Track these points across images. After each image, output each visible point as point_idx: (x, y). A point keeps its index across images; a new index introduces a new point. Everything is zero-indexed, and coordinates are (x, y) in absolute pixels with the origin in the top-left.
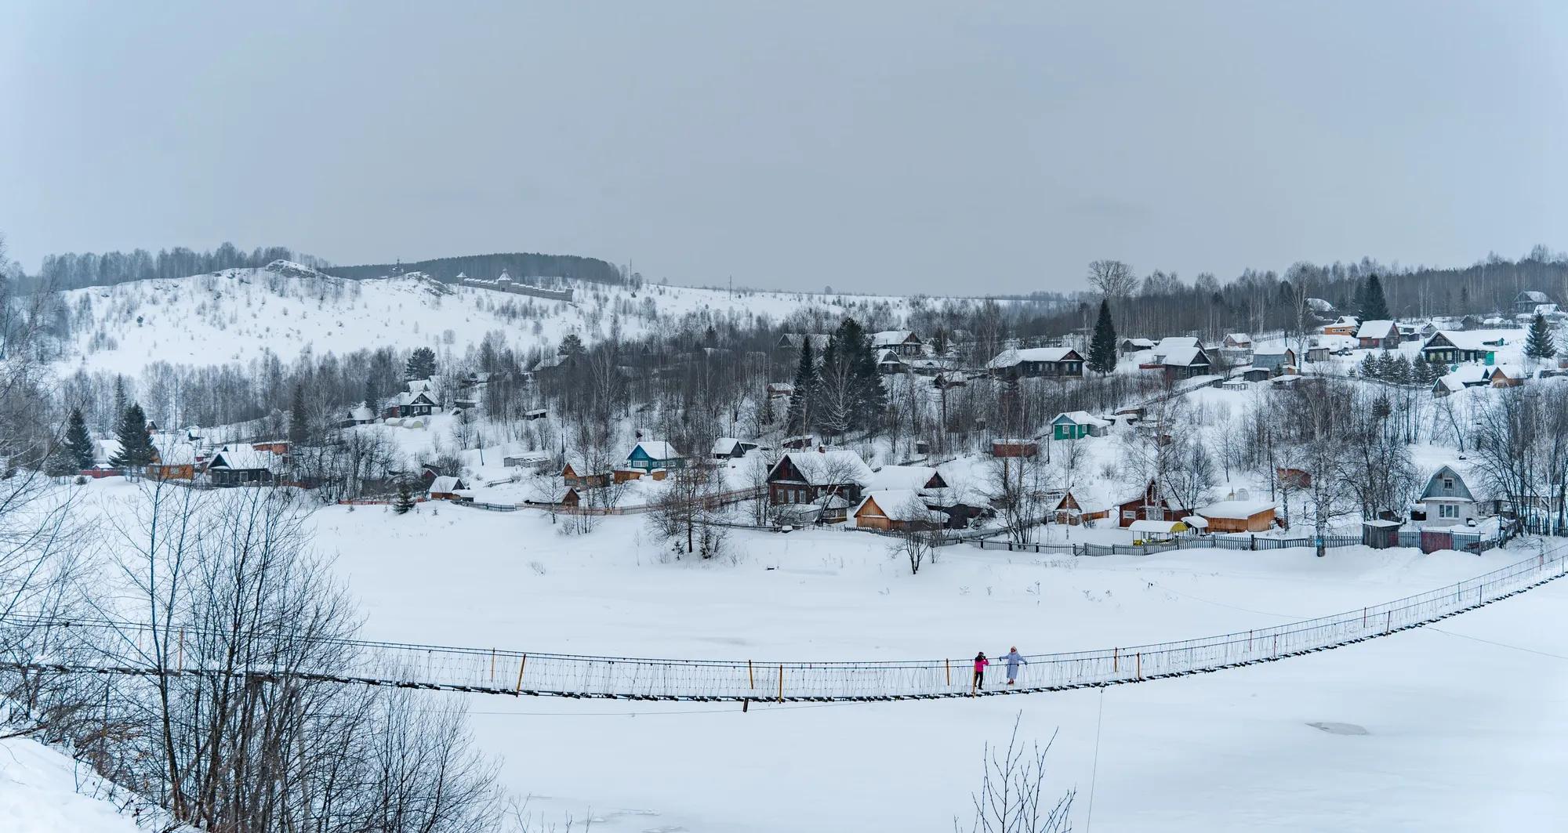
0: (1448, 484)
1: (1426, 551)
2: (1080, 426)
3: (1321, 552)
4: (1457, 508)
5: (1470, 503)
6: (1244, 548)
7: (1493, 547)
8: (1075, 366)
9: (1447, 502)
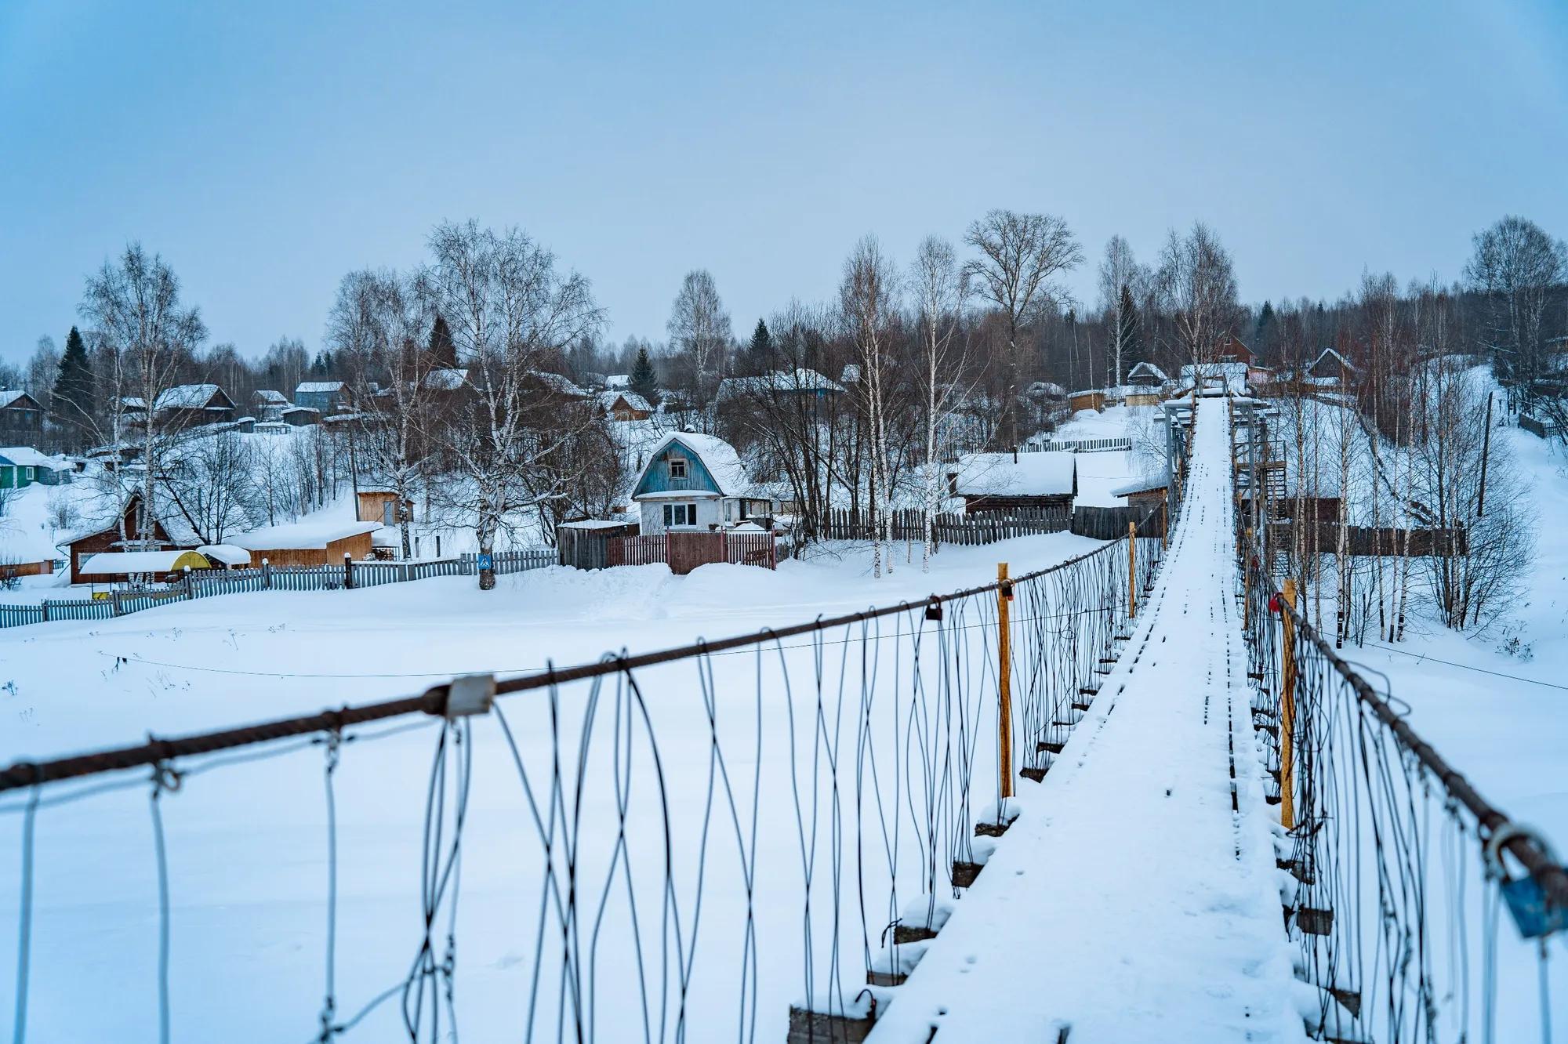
0: (678, 470)
1: (680, 568)
2: (22, 468)
3: (487, 581)
4: (692, 509)
5: (715, 499)
6: (332, 586)
7: (787, 557)
8: (29, 418)
9: (677, 499)
